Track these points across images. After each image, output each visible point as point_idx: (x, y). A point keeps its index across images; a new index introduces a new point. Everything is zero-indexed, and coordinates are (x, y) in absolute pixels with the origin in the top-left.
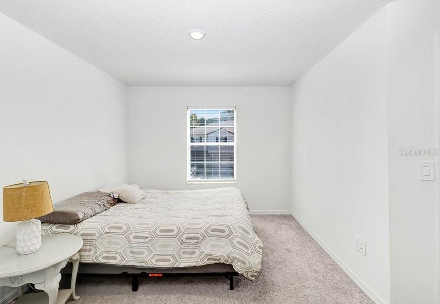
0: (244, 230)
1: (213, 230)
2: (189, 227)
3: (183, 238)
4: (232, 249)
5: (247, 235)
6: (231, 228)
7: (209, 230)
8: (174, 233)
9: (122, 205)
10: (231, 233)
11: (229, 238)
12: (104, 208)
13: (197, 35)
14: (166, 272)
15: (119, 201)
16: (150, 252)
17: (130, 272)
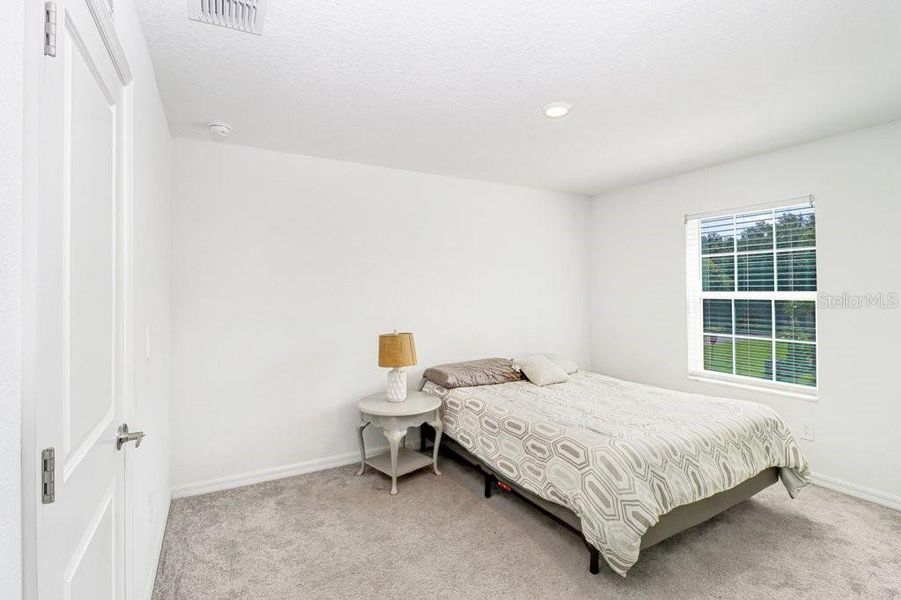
0: (610, 467)
1: (564, 447)
2: (541, 431)
3: (529, 444)
4: (580, 491)
5: (614, 480)
6: (590, 454)
7: (559, 446)
8: (520, 433)
9: (524, 382)
10: (586, 464)
11: (583, 471)
12: (493, 380)
13: (556, 111)
14: (514, 488)
15: (523, 377)
16: (497, 450)
17: (484, 468)
